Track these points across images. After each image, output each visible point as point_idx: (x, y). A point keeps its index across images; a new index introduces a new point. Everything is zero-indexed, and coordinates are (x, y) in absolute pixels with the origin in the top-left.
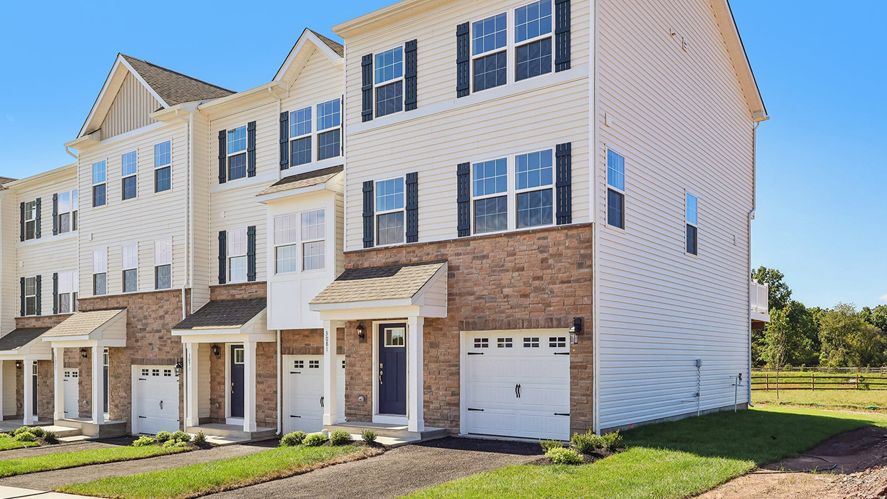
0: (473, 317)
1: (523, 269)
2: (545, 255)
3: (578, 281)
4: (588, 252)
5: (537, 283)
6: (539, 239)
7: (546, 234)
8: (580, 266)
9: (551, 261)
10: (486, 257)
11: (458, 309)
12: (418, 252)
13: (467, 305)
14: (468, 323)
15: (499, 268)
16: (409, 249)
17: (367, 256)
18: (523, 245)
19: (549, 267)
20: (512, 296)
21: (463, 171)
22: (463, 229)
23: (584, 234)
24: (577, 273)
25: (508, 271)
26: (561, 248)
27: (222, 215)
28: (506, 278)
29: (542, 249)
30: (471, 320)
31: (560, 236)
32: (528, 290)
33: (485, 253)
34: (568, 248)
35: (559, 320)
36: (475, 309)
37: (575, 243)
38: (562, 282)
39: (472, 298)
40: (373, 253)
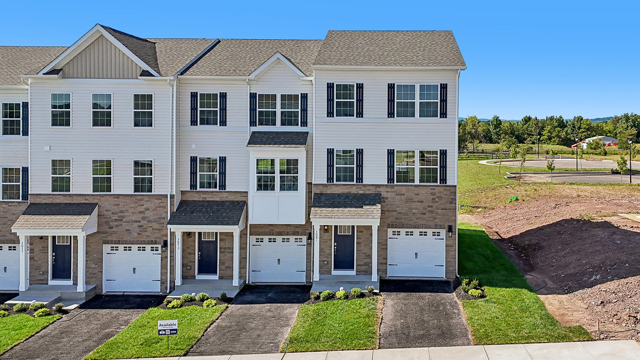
0: (396, 222)
1: (423, 202)
2: (435, 197)
3: (450, 209)
4: (454, 197)
5: (429, 209)
6: (431, 189)
7: (435, 187)
8: (451, 203)
9: (437, 200)
10: (404, 194)
11: (387, 218)
12: (363, 188)
13: (393, 216)
14: (392, 225)
15: (410, 200)
16: (357, 187)
17: (329, 187)
18: (423, 191)
19: (436, 202)
20: (416, 214)
21: (391, 153)
22: (390, 180)
23: (452, 189)
24: (449, 206)
25: (415, 202)
26: (441, 194)
27: (194, 146)
28: (414, 205)
29: (433, 194)
30: (394, 224)
31: (442, 189)
32: (424, 211)
33: (403, 193)
34: (445, 195)
35: (440, 225)
36: (397, 219)
37: (448, 193)
38: (442, 209)
39: (395, 213)
40: (333, 186)
